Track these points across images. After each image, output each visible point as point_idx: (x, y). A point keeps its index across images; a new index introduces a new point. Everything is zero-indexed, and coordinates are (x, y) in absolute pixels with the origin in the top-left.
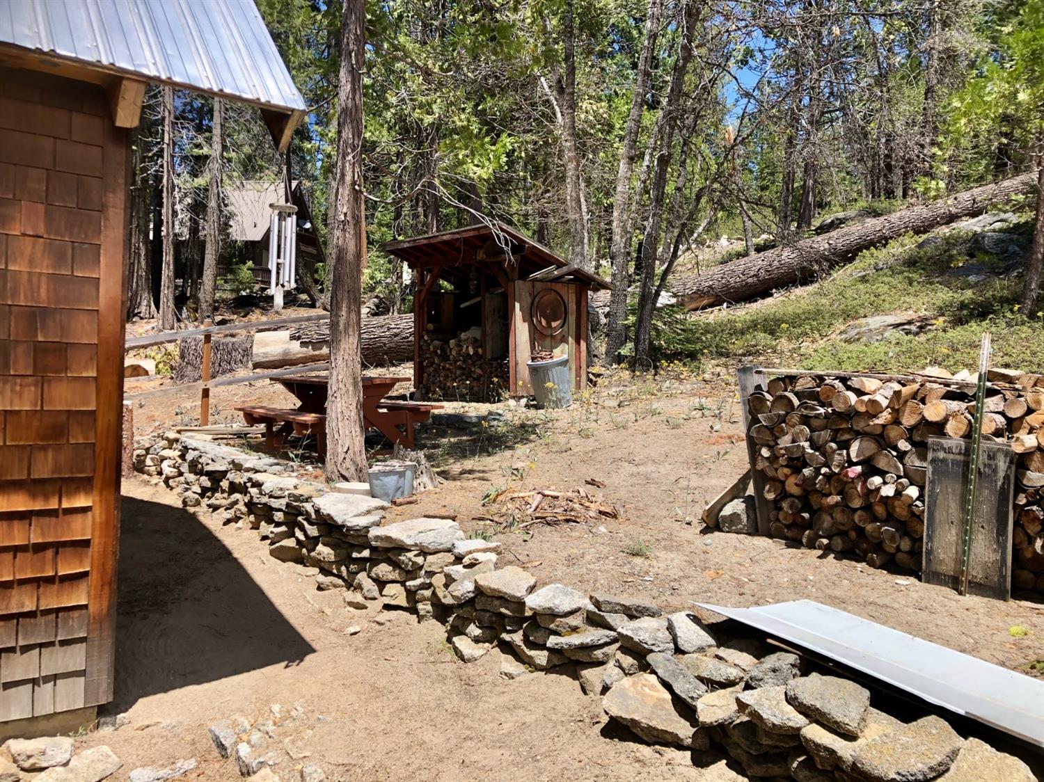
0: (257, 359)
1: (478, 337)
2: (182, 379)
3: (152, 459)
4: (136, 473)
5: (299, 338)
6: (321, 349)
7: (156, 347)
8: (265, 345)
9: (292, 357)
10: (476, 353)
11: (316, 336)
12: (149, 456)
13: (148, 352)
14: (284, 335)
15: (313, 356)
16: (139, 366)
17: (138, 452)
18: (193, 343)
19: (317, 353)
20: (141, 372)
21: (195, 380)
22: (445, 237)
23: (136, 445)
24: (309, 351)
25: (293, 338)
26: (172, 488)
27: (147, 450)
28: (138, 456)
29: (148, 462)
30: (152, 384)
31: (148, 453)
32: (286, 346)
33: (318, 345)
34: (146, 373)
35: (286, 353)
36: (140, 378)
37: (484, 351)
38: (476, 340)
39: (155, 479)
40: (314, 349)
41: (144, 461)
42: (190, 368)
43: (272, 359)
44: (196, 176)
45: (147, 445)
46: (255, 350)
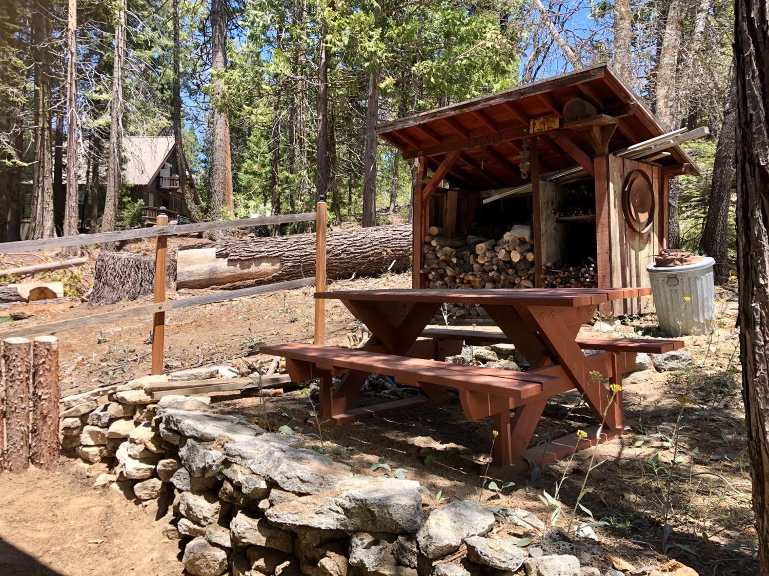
0: (180, 279)
1: (527, 238)
2: (98, 301)
3: (92, 434)
4: (63, 458)
5: (226, 256)
6: (249, 267)
7: (62, 271)
8: (189, 262)
9: (219, 276)
10: (524, 259)
11: (244, 254)
12: (87, 428)
13: (54, 275)
14: (211, 252)
15: (242, 274)
16: (46, 288)
17: (69, 422)
18: (111, 261)
19: (246, 271)
20: (49, 294)
21: (114, 303)
22: (492, 102)
23: (63, 412)
24: (237, 270)
25: (219, 255)
26: (138, 501)
27: (84, 418)
28: (67, 429)
29: (86, 438)
30: (61, 307)
31: (84, 423)
32: (212, 264)
33: (247, 263)
34: (54, 295)
35: (213, 271)
36: (48, 301)
37: (538, 256)
38: (522, 242)
39: (102, 476)
40: (242, 268)
41: (78, 436)
42: (107, 288)
43: (197, 278)
44: (96, 118)
45: (84, 410)
46: (179, 270)
